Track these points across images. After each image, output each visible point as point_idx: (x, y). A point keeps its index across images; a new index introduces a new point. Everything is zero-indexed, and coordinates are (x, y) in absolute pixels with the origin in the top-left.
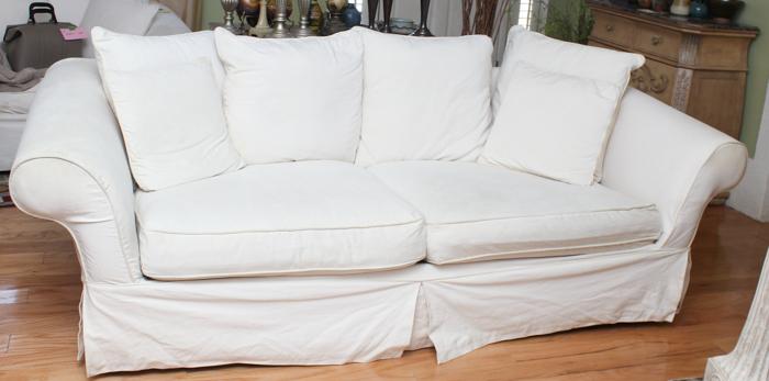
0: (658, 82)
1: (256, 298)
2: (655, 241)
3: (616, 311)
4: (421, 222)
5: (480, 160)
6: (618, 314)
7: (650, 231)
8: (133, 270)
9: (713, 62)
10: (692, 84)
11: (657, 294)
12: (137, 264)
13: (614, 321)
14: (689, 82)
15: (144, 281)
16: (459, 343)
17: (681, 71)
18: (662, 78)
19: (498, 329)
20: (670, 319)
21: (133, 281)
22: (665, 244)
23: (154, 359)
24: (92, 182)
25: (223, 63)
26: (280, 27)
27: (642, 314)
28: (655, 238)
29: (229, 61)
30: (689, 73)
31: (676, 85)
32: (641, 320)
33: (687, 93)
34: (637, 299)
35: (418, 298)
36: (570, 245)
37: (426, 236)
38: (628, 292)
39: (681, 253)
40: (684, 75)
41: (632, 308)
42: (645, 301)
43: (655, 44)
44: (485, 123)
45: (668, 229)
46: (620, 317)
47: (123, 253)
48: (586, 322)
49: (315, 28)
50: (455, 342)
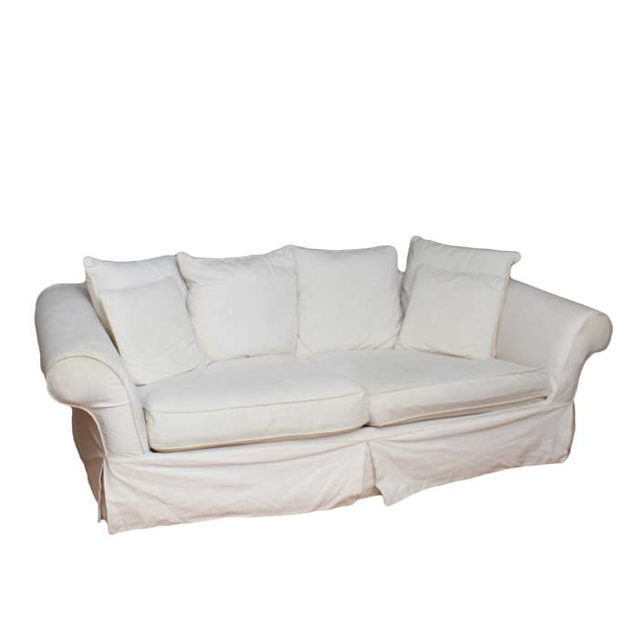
1: (240, 462)
2: (545, 398)
3: (520, 457)
4: (363, 393)
5: (397, 347)
6: (521, 459)
7: (541, 390)
8: (143, 444)
11: (551, 441)
12: (146, 439)
15: (151, 453)
16: (399, 491)
19: (429, 478)
21: (144, 453)
22: (554, 399)
24: (112, 374)
25: (185, 280)
27: (541, 458)
28: (545, 395)
29: (192, 278)
34: (536, 446)
35: (366, 454)
36: (481, 404)
37: (369, 404)
38: (528, 441)
39: (567, 406)
41: (532, 454)
42: (542, 448)
44: (398, 316)
45: (555, 387)
47: (136, 431)
50: (396, 489)
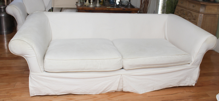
0: (194, 17)
2: (189, 64)
3: (178, 83)
4: (121, 58)
6: (179, 84)
7: (188, 61)
8: (41, 69)
9: (209, 12)
10: (204, 18)
11: (190, 78)
12: (43, 68)
13: (178, 86)
14: (202, 17)
15: (45, 72)
17: (200, 14)
18: (195, 16)
20: (194, 85)
21: (42, 72)
22: (192, 65)
23: (48, 93)
24: (30, 46)
26: (91, 3)
27: (185, 84)
30: (202, 15)
31: (199, 18)
32: (185, 85)
33: (202, 20)
34: (184, 80)
35: (120, 79)
37: (123, 62)
38: (182, 78)
39: (197, 67)
40: (201, 15)
41: (183, 82)
42: (186, 80)
43: (194, 7)
45: (193, 60)
46: (179, 85)
47: (39, 65)
48: (169, 86)
49: (101, 3)
